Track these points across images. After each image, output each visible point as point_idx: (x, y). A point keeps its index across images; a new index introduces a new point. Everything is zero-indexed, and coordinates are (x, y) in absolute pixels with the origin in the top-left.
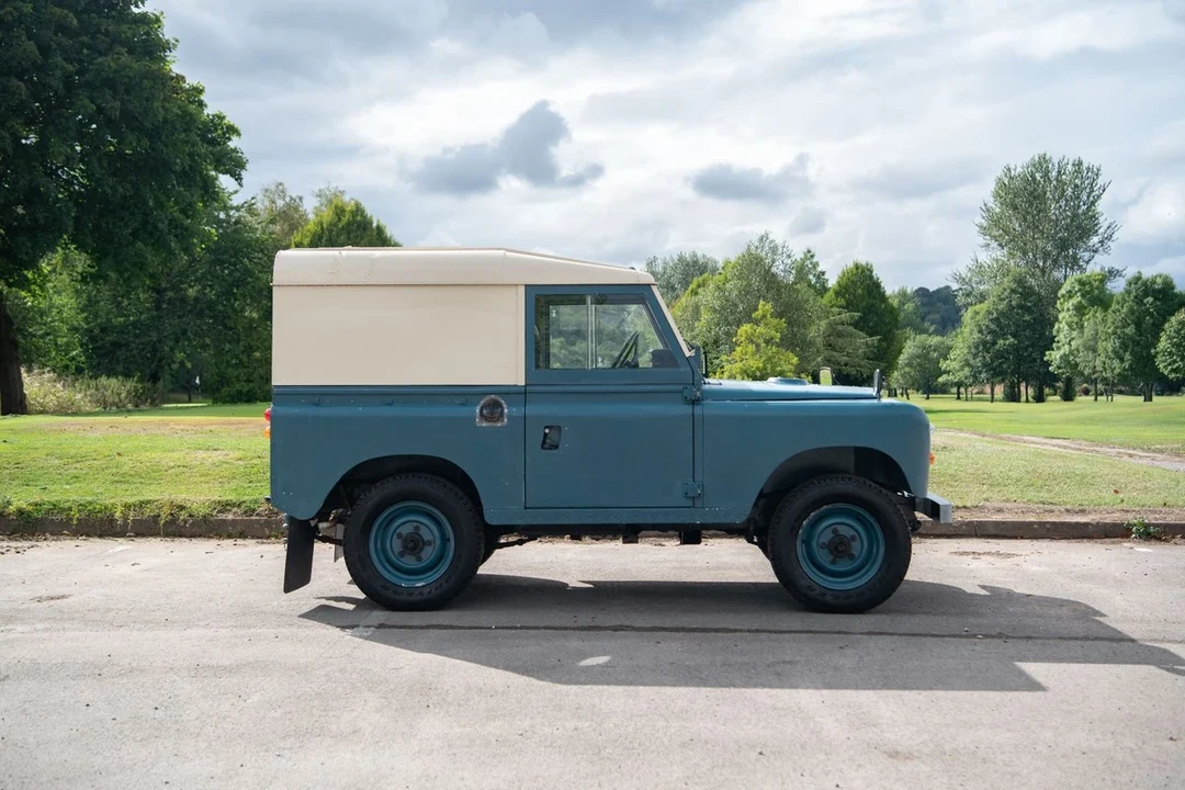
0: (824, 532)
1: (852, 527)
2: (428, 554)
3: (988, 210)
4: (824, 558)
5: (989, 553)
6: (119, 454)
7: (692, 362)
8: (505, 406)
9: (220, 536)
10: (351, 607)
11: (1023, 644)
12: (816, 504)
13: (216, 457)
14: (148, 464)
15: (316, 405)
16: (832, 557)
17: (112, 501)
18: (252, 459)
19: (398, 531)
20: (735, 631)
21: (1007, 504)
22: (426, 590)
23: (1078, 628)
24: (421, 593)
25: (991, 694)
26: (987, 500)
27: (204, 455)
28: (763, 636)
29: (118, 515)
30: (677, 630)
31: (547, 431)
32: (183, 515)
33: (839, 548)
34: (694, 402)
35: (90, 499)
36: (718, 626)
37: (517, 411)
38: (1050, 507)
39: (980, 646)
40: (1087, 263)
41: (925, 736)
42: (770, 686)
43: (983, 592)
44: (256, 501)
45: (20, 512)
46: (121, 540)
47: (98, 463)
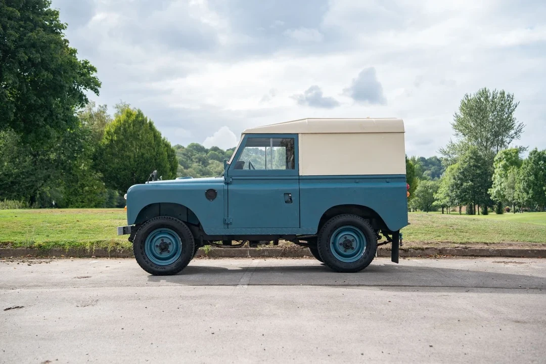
3: (457, 117)
5: (511, 262)
6: (78, 221)
21: (514, 242)
26: (503, 240)
29: (87, 247)
32: (119, 248)
35: (72, 240)
38: (535, 243)
40: (509, 143)
41: (527, 317)
45: (40, 246)
47: (69, 225)
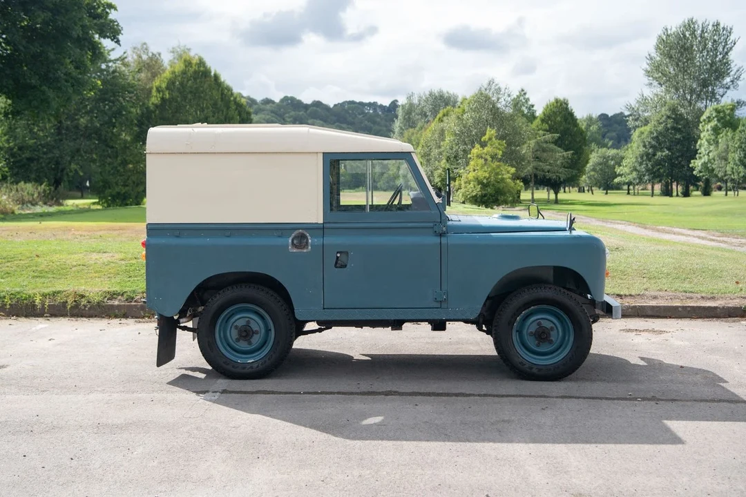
0: (531, 325)
1: (552, 322)
2: (256, 340)
3: (651, 59)
4: (532, 343)
5: (647, 330)
6: (37, 256)
7: (440, 207)
8: (309, 237)
9: (109, 316)
10: (203, 376)
11: (670, 405)
12: (527, 305)
13: (105, 258)
14: (58, 263)
15: (177, 237)
16: (537, 342)
17: (35, 291)
18: (131, 259)
19: (235, 324)
20: (469, 395)
21: (661, 293)
22: (255, 365)
23: (707, 392)
24: (252, 368)
25: (647, 447)
26: (646, 290)
27: (98, 257)
28: (489, 399)
29: (38, 302)
30: (429, 394)
31: (339, 255)
32: (84, 302)
33: (542, 335)
34: (441, 235)
35: (18, 290)
36: (457, 392)
37: (318, 241)
38: (690, 295)
39: (640, 407)
40: (722, 96)
41: (601, 482)
42: (494, 441)
43: (642, 363)
44: (134, 292)
46: (40, 319)
47: (23, 262)
